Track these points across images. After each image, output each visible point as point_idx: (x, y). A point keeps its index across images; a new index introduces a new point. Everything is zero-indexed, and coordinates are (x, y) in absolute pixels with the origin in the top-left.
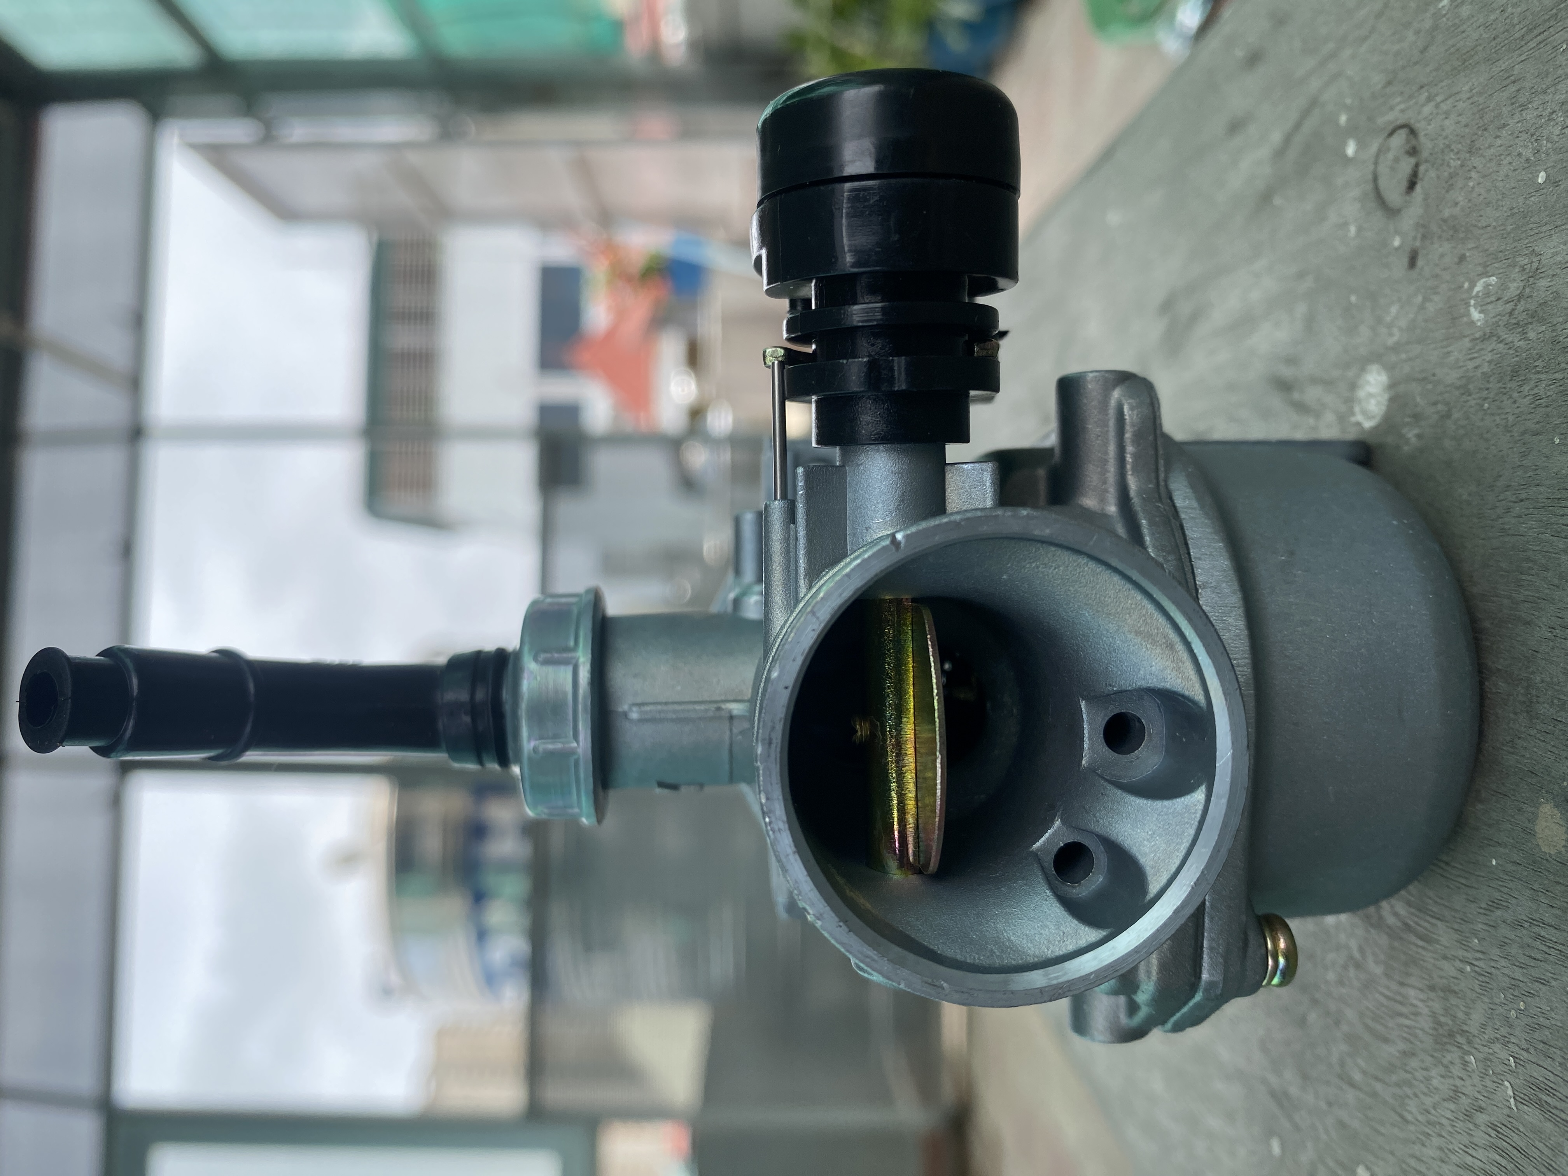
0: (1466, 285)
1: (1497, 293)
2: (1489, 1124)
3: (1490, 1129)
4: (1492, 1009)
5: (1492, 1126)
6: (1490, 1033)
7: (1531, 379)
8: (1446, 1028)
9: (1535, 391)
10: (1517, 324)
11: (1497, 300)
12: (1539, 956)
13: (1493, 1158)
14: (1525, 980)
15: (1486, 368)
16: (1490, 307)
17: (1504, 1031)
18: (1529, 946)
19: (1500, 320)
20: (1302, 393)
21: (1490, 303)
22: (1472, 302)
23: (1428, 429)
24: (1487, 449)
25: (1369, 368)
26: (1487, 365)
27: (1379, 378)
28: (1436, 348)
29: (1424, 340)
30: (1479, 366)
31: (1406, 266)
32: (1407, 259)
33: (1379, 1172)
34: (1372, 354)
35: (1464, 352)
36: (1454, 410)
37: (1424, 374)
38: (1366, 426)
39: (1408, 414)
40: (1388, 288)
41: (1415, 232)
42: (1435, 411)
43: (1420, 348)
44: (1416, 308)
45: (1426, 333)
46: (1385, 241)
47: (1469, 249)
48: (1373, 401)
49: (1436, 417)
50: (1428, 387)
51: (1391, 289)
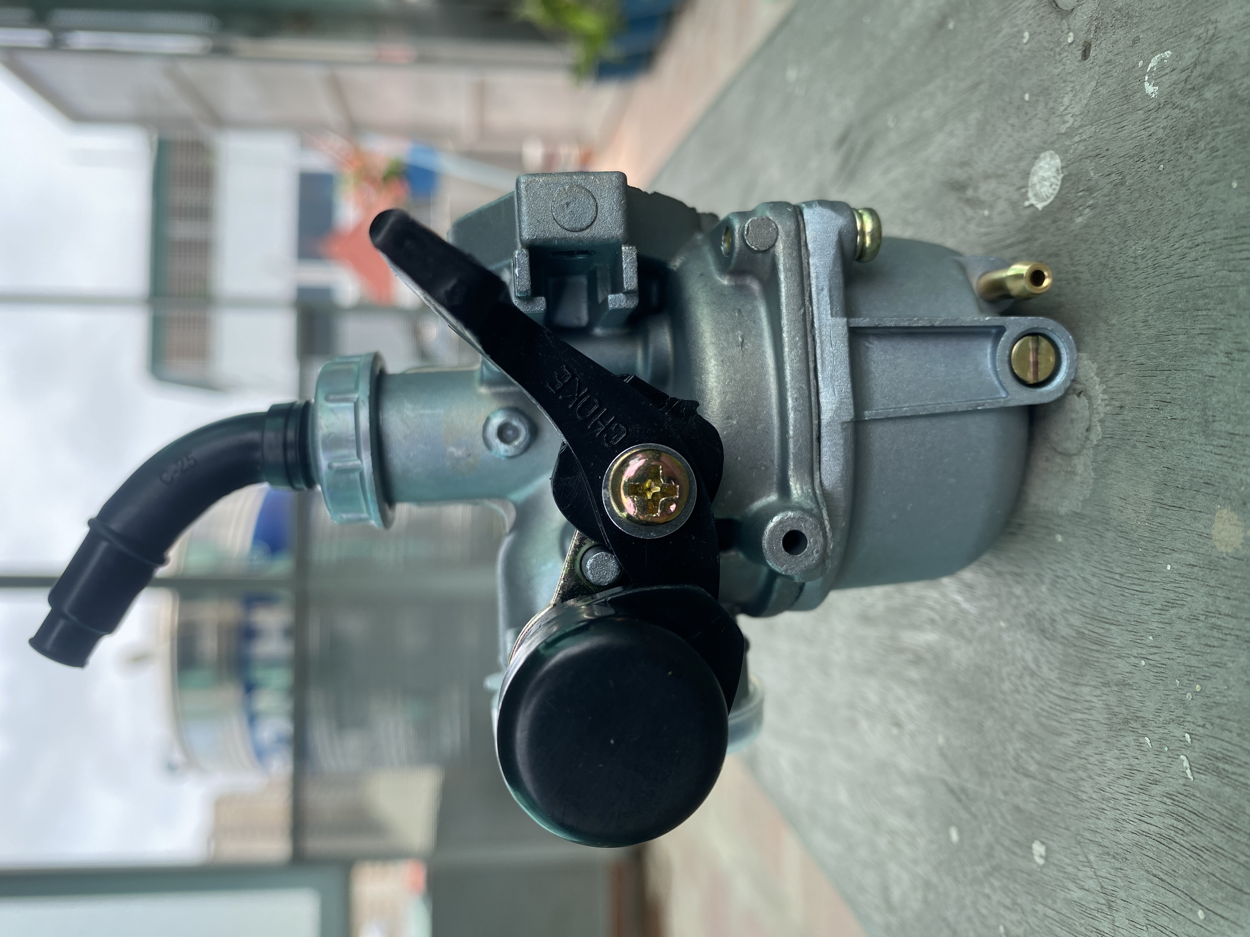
0: (1141, 63)
1: (1172, 65)
2: (1165, 794)
3: (1165, 799)
4: (1168, 695)
5: (1169, 796)
6: (1165, 715)
7: (1207, 135)
8: (1122, 716)
9: (1213, 144)
10: (1193, 89)
11: (1172, 71)
12: (1216, 644)
13: (1170, 823)
14: (1201, 666)
15: (1160, 134)
16: (1164, 79)
17: (1180, 712)
18: (1205, 636)
19: (1175, 88)
20: (976, 189)
21: (1164, 75)
22: (1147, 78)
23: (1102, 198)
24: (1162, 205)
25: (1042, 155)
26: (1161, 131)
27: (1052, 162)
28: (1109, 126)
29: (1097, 121)
30: (1154, 133)
31: (1080, 58)
32: (1081, 52)
33: (1054, 846)
34: (1045, 142)
35: (1138, 123)
36: (1128, 177)
37: (1097, 151)
38: (1040, 206)
39: (1081, 189)
40: (1061, 81)
41: (1088, 26)
42: (1108, 182)
43: (1093, 129)
44: (1089, 94)
45: (1099, 114)
46: (1059, 39)
47: (1143, 31)
48: (1047, 183)
49: (1110, 186)
50: (1101, 162)
51: (1065, 81)
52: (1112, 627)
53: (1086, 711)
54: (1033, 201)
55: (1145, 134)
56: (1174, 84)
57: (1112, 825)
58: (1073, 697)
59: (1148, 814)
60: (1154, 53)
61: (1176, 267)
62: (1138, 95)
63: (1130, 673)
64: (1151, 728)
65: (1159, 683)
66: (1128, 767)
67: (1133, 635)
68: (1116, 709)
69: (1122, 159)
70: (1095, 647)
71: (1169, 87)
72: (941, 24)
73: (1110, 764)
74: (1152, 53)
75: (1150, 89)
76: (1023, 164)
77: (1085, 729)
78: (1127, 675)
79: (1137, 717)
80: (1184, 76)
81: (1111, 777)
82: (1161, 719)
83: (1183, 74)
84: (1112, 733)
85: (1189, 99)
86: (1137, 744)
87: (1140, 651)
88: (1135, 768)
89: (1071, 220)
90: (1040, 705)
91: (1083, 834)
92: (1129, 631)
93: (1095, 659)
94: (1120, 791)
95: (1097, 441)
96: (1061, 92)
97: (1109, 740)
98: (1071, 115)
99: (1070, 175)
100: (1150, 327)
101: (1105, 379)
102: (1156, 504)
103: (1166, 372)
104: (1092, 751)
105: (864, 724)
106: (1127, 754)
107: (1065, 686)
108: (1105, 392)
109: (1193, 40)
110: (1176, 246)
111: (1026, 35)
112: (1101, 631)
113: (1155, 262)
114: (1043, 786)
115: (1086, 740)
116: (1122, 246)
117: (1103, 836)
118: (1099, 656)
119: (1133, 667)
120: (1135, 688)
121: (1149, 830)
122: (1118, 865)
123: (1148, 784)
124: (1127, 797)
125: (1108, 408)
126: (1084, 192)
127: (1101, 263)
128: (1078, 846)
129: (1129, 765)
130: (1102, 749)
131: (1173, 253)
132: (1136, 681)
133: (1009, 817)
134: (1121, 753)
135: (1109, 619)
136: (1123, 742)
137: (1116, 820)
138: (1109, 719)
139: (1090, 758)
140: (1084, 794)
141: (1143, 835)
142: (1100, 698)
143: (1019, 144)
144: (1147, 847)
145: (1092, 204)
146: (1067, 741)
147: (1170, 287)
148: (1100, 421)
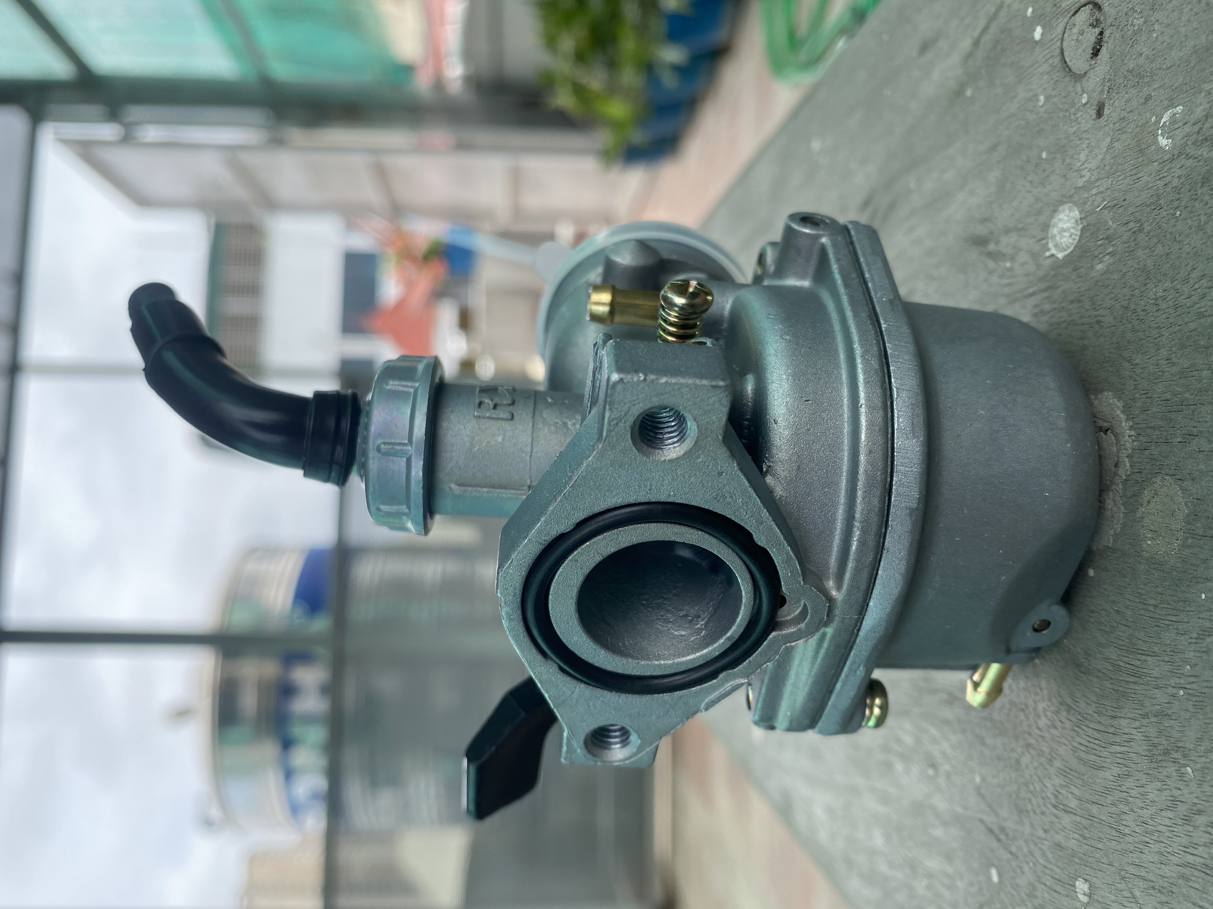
0: (1154, 119)
1: (1184, 119)
6: (1206, 744)
8: (1162, 747)
11: (1184, 125)
15: (1176, 182)
16: (1177, 132)
20: (997, 243)
21: (1177, 128)
22: (1160, 132)
23: (1121, 245)
24: (1181, 249)
25: (1061, 208)
26: (1176, 180)
27: (1072, 214)
28: (1126, 178)
29: (1113, 174)
30: (1169, 182)
31: (1094, 117)
32: (1095, 111)
33: (1098, 882)
34: (1063, 196)
35: (1154, 175)
36: (1146, 224)
37: (1115, 202)
38: (1060, 256)
39: (1101, 237)
40: (1077, 138)
41: (1101, 87)
42: (1127, 229)
43: (1110, 181)
44: (1105, 149)
45: (1115, 167)
46: (1073, 100)
47: (1154, 90)
48: (1067, 234)
49: (1129, 234)
50: (1119, 211)
51: (1080, 139)
52: (1149, 658)
53: (1126, 744)
54: (1053, 251)
55: (1161, 183)
56: (1186, 136)
57: (1156, 858)
58: (1112, 730)
59: (1193, 845)
60: (1167, 108)
61: (1198, 306)
62: (1153, 147)
63: (1169, 703)
64: (1193, 758)
65: (1199, 712)
66: (1171, 798)
67: (1170, 665)
68: (1156, 741)
69: (1139, 208)
70: (1132, 679)
71: (1182, 139)
72: (959, 92)
73: (1151, 797)
74: (1164, 108)
75: (1163, 142)
76: (1042, 218)
77: (1125, 762)
78: (1166, 705)
79: (1177, 747)
80: (1196, 128)
81: (1154, 809)
82: (1202, 748)
83: (1195, 126)
84: (1153, 765)
85: (1202, 149)
86: (1180, 775)
87: (1178, 681)
88: (1178, 799)
89: (1092, 267)
90: (1078, 739)
91: (1128, 869)
92: (1165, 661)
93: (1133, 691)
94: (1163, 824)
95: (1126, 476)
96: (1077, 148)
97: (1150, 772)
98: (1087, 170)
99: (1088, 225)
100: (1174, 364)
101: (1131, 416)
102: (1187, 535)
103: (1192, 407)
104: (1133, 784)
105: (899, 767)
106: (1169, 785)
107: (1102, 719)
108: (1131, 428)
109: (1203, 94)
110: (1196, 287)
111: (1042, 98)
112: (1138, 663)
113: (1176, 303)
114: (1084, 821)
115: (1127, 773)
116: (1143, 289)
117: (1147, 871)
118: (1136, 688)
119: (1172, 697)
120: (1174, 718)
121: (1195, 861)
122: (1164, 899)
123: (1192, 815)
124: (1170, 829)
125: (1135, 443)
126: (1103, 240)
127: (1122, 306)
128: (1122, 882)
129: (1172, 796)
130: (1144, 781)
131: (1193, 293)
132: (1175, 711)
133: (1050, 856)
134: (1163, 785)
135: (1145, 651)
136: (1165, 773)
137: (1161, 853)
138: (1149, 750)
139: (1131, 791)
140: (1127, 828)
141: (1188, 866)
142: (1139, 730)
143: (1037, 200)
144: (1193, 879)
145: (1112, 251)
146: (1108, 775)
147: (1192, 326)
148: (1127, 457)
